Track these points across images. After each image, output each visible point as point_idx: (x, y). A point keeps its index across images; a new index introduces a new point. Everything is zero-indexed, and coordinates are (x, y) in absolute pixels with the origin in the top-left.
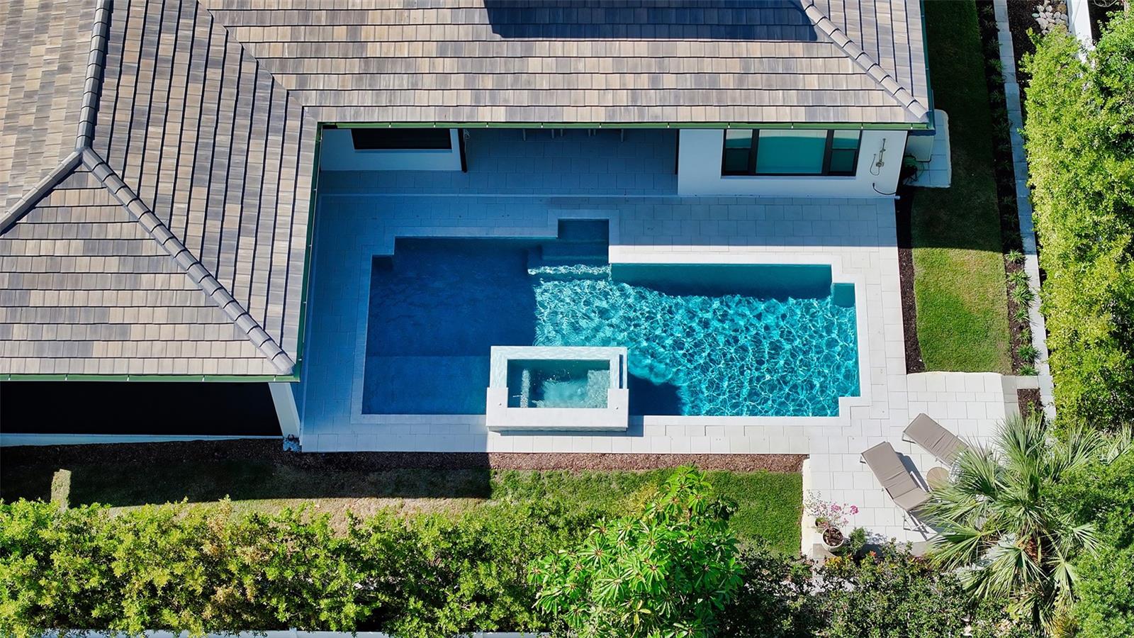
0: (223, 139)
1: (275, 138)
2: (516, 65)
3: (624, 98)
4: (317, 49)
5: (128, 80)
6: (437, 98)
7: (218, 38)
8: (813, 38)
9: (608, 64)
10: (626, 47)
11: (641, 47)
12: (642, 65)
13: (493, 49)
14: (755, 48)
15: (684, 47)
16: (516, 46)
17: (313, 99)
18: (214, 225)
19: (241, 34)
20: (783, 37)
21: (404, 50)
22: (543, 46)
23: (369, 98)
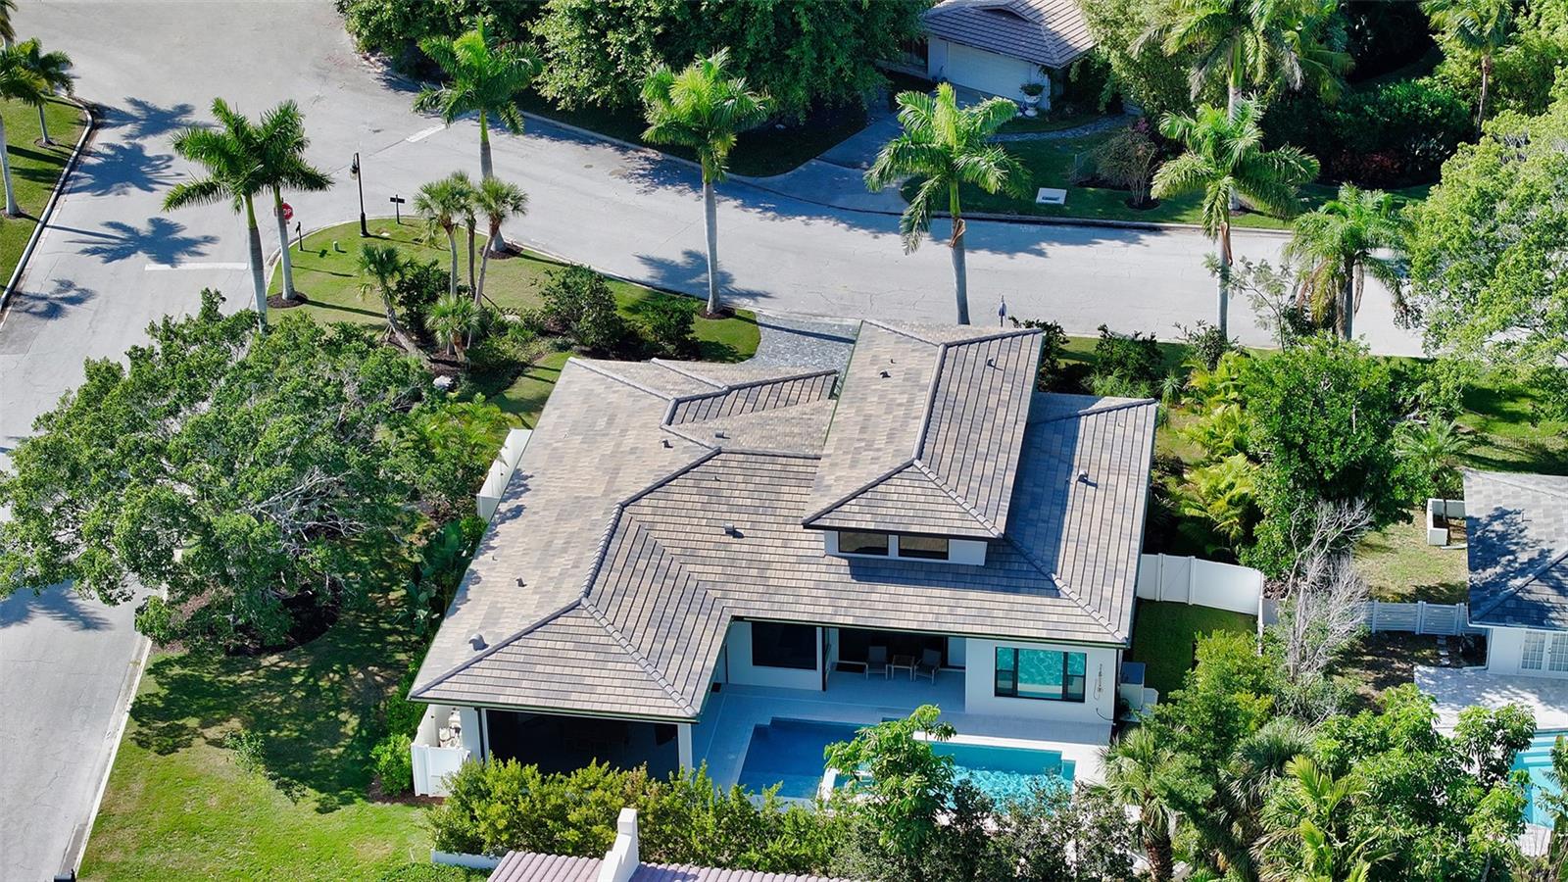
0: (670, 611)
1: (703, 618)
2: (864, 596)
3: (930, 617)
4: (737, 579)
5: (614, 575)
6: (810, 609)
7: (675, 566)
8: (1058, 596)
9: (923, 600)
10: (936, 592)
11: (946, 593)
12: (946, 602)
13: (850, 587)
14: (1020, 598)
15: (972, 594)
16: (865, 586)
17: (731, 603)
18: (658, 647)
19: (690, 568)
20: (1038, 594)
21: (793, 583)
22: (882, 588)
23: (766, 606)
